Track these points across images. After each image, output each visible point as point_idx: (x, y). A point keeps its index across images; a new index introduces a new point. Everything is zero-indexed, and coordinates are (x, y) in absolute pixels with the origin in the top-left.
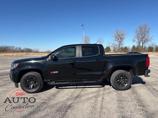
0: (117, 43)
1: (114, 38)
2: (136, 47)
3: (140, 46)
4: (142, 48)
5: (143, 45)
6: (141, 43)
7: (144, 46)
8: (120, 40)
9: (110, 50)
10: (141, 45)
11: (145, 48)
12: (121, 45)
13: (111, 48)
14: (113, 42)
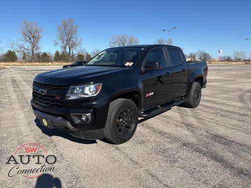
0: (28, 45)
1: (21, 36)
2: (61, 54)
3: (66, 52)
4: (69, 55)
5: (70, 51)
6: (68, 47)
7: (71, 53)
8: (32, 39)
9: (17, 58)
10: (68, 50)
11: (73, 55)
12: (37, 49)
13: (17, 53)
14: (20, 43)
